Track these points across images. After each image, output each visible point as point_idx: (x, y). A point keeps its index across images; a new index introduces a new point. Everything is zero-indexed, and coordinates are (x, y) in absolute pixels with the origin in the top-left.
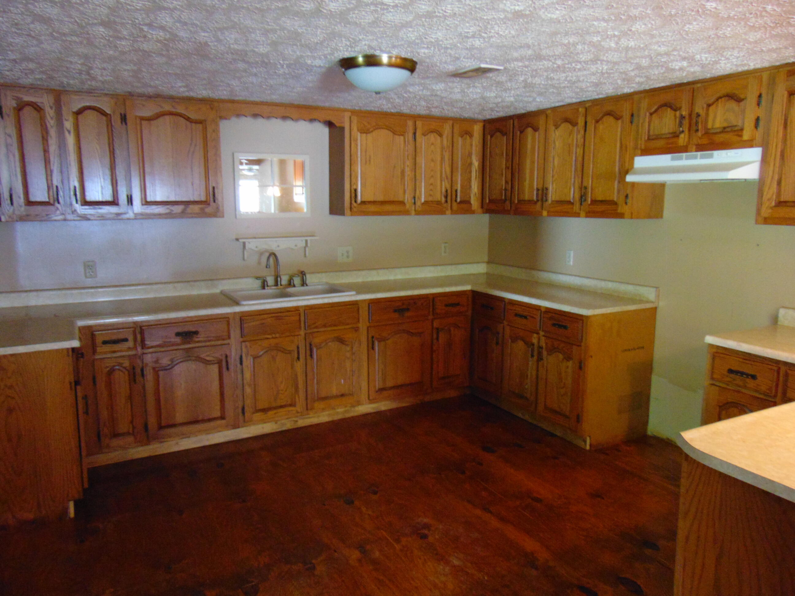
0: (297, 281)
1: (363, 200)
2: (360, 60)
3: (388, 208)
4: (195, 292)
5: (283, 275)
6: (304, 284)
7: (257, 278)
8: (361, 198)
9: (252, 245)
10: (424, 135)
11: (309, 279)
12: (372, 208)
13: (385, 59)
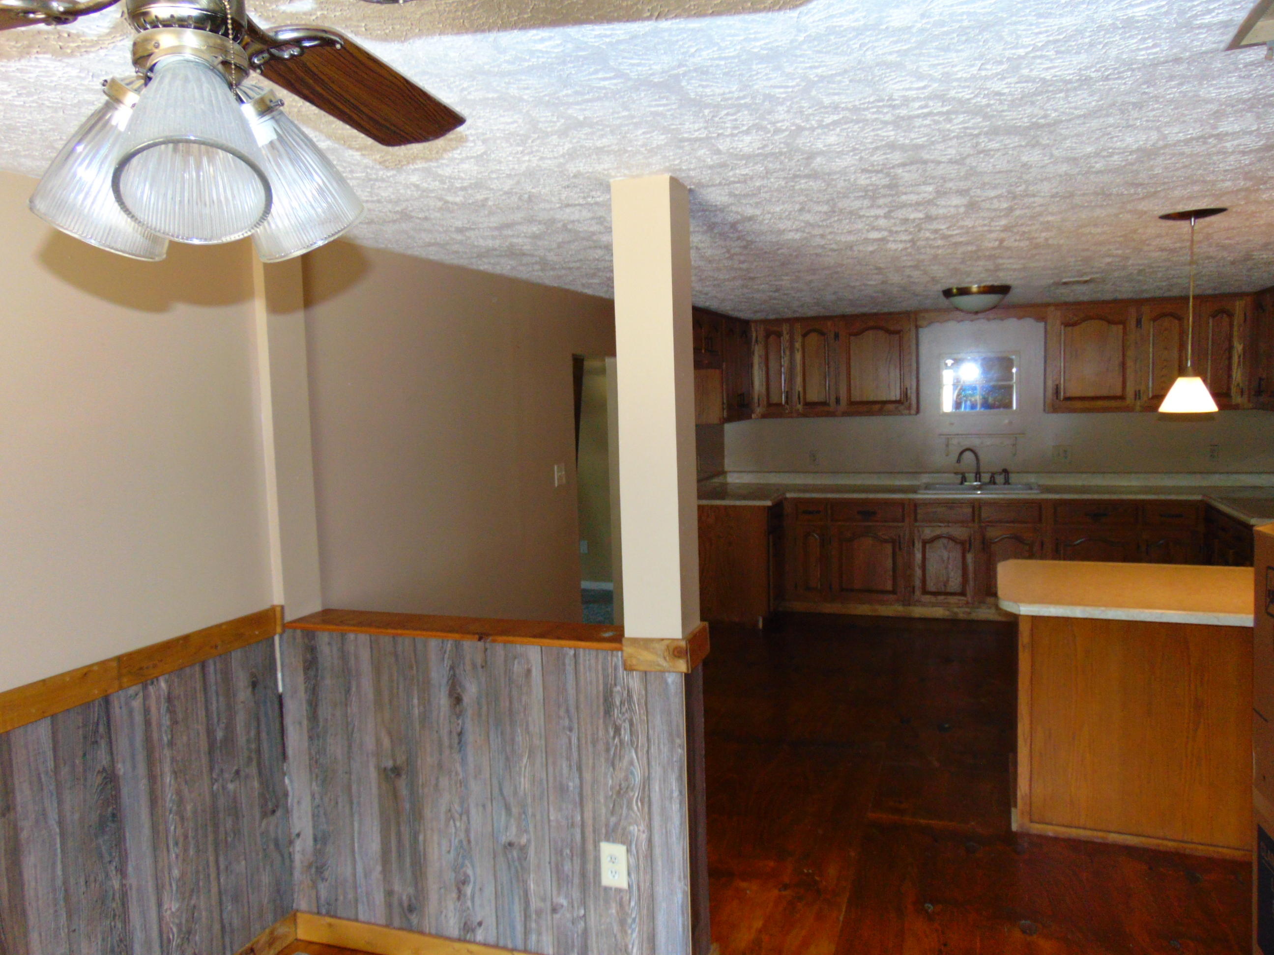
0: (1000, 479)
1: (1068, 395)
2: (955, 291)
3: (1100, 403)
4: (897, 483)
5: (984, 473)
6: (1007, 482)
7: (956, 473)
8: (1064, 393)
9: (954, 441)
10: (1155, 319)
11: (1013, 478)
12: (1079, 404)
13: (975, 288)
